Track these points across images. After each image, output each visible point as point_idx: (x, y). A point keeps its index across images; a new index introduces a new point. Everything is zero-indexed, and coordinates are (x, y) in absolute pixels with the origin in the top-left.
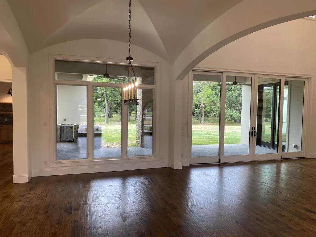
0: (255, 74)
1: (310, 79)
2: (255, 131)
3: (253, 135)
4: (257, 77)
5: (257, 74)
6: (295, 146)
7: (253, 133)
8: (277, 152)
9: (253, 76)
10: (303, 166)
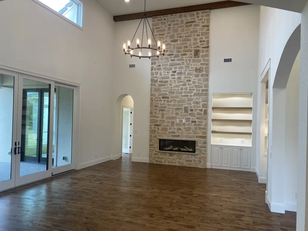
0: (19, 73)
1: (79, 88)
2: (19, 147)
3: (17, 152)
4: (21, 77)
5: (22, 74)
6: (63, 157)
7: (17, 149)
8: (47, 169)
9: (16, 76)
10: (76, 181)
